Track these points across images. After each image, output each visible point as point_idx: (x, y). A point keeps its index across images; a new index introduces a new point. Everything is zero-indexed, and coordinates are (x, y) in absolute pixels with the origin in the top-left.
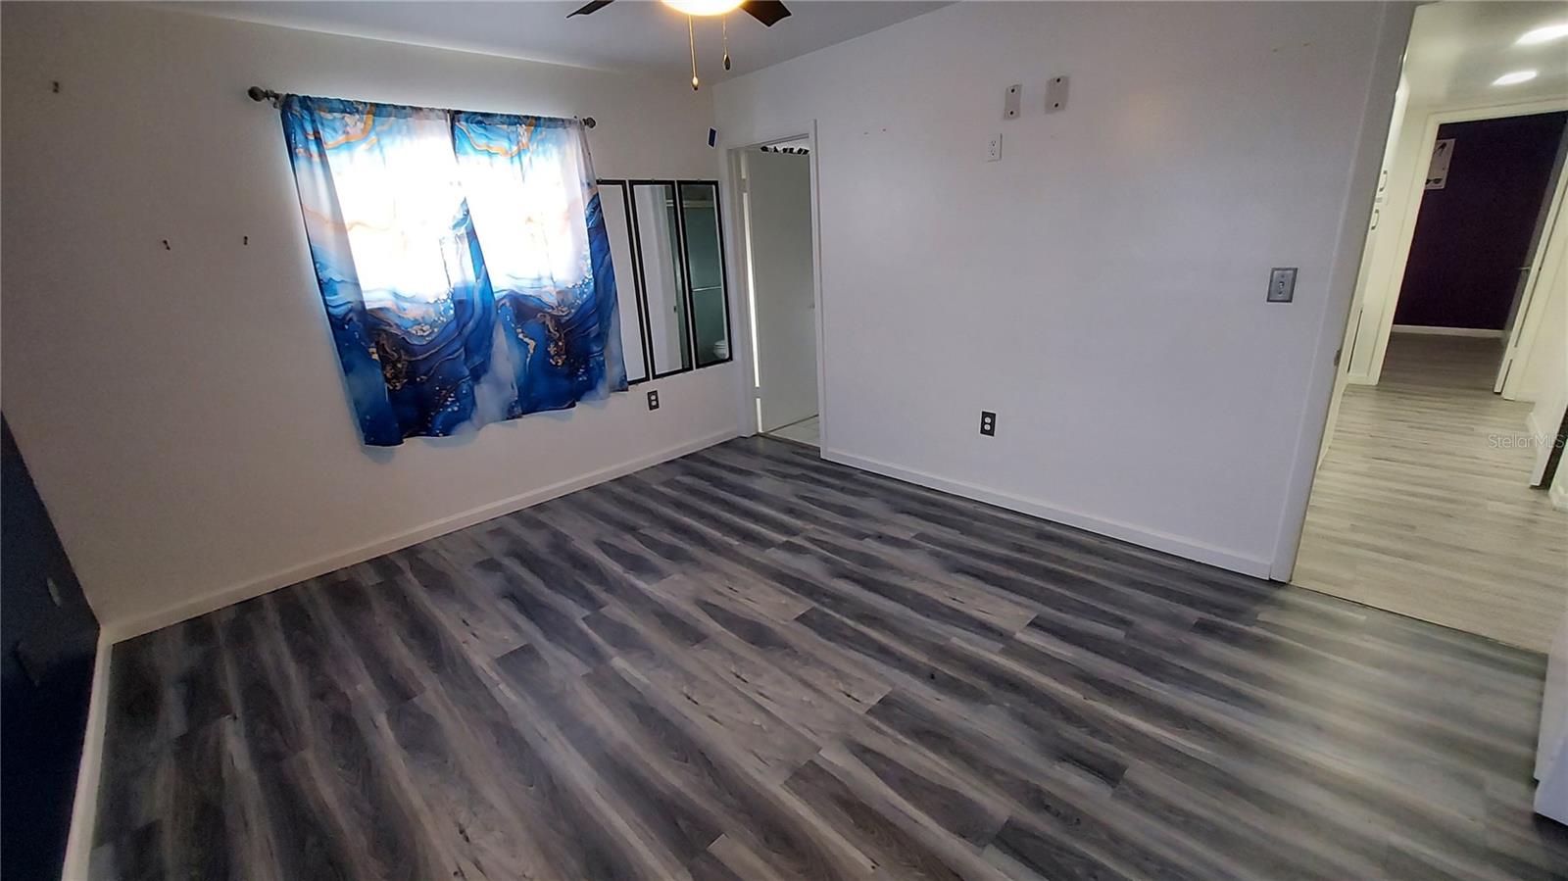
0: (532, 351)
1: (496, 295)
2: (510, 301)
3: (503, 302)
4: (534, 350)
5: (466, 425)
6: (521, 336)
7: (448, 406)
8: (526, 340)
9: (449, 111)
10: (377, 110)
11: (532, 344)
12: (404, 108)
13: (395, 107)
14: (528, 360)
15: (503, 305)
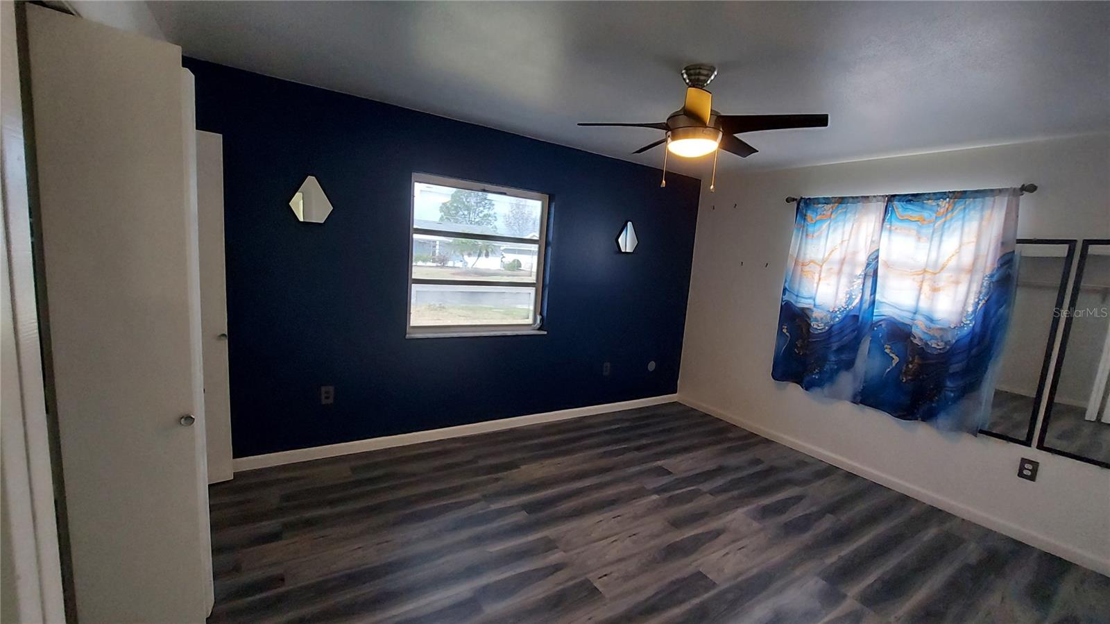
0: (894, 365)
1: (874, 318)
2: (887, 324)
3: (880, 323)
4: (896, 364)
5: (819, 390)
6: (887, 351)
7: (813, 374)
8: (891, 355)
9: (887, 196)
10: (842, 200)
11: (896, 359)
12: (857, 197)
13: (853, 198)
14: (889, 370)
15: (881, 325)
